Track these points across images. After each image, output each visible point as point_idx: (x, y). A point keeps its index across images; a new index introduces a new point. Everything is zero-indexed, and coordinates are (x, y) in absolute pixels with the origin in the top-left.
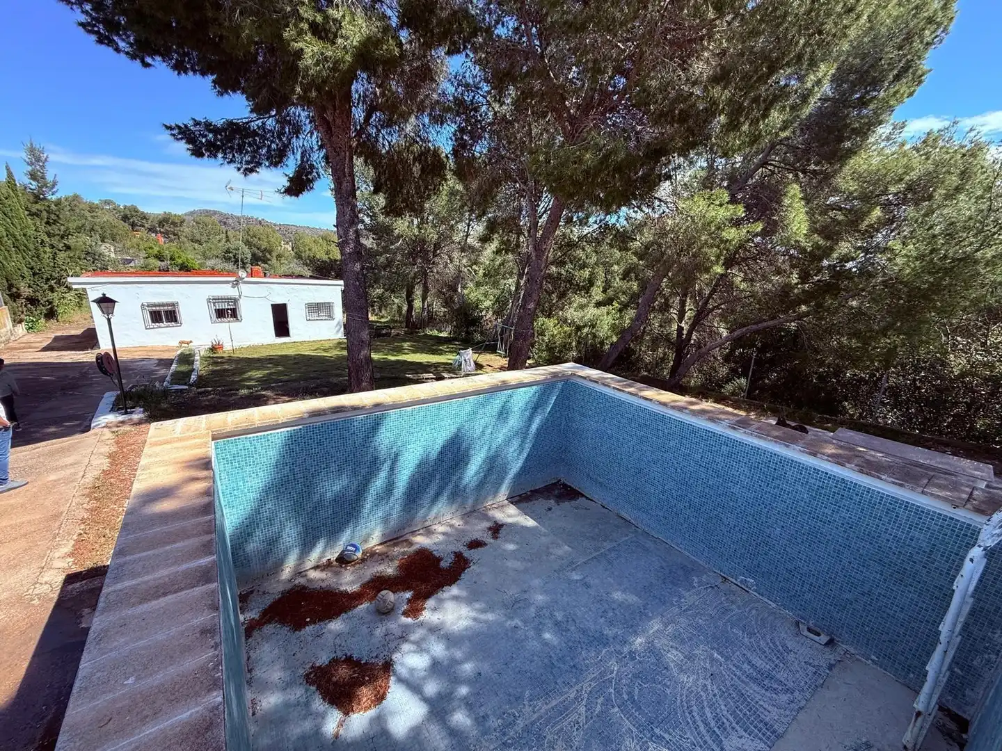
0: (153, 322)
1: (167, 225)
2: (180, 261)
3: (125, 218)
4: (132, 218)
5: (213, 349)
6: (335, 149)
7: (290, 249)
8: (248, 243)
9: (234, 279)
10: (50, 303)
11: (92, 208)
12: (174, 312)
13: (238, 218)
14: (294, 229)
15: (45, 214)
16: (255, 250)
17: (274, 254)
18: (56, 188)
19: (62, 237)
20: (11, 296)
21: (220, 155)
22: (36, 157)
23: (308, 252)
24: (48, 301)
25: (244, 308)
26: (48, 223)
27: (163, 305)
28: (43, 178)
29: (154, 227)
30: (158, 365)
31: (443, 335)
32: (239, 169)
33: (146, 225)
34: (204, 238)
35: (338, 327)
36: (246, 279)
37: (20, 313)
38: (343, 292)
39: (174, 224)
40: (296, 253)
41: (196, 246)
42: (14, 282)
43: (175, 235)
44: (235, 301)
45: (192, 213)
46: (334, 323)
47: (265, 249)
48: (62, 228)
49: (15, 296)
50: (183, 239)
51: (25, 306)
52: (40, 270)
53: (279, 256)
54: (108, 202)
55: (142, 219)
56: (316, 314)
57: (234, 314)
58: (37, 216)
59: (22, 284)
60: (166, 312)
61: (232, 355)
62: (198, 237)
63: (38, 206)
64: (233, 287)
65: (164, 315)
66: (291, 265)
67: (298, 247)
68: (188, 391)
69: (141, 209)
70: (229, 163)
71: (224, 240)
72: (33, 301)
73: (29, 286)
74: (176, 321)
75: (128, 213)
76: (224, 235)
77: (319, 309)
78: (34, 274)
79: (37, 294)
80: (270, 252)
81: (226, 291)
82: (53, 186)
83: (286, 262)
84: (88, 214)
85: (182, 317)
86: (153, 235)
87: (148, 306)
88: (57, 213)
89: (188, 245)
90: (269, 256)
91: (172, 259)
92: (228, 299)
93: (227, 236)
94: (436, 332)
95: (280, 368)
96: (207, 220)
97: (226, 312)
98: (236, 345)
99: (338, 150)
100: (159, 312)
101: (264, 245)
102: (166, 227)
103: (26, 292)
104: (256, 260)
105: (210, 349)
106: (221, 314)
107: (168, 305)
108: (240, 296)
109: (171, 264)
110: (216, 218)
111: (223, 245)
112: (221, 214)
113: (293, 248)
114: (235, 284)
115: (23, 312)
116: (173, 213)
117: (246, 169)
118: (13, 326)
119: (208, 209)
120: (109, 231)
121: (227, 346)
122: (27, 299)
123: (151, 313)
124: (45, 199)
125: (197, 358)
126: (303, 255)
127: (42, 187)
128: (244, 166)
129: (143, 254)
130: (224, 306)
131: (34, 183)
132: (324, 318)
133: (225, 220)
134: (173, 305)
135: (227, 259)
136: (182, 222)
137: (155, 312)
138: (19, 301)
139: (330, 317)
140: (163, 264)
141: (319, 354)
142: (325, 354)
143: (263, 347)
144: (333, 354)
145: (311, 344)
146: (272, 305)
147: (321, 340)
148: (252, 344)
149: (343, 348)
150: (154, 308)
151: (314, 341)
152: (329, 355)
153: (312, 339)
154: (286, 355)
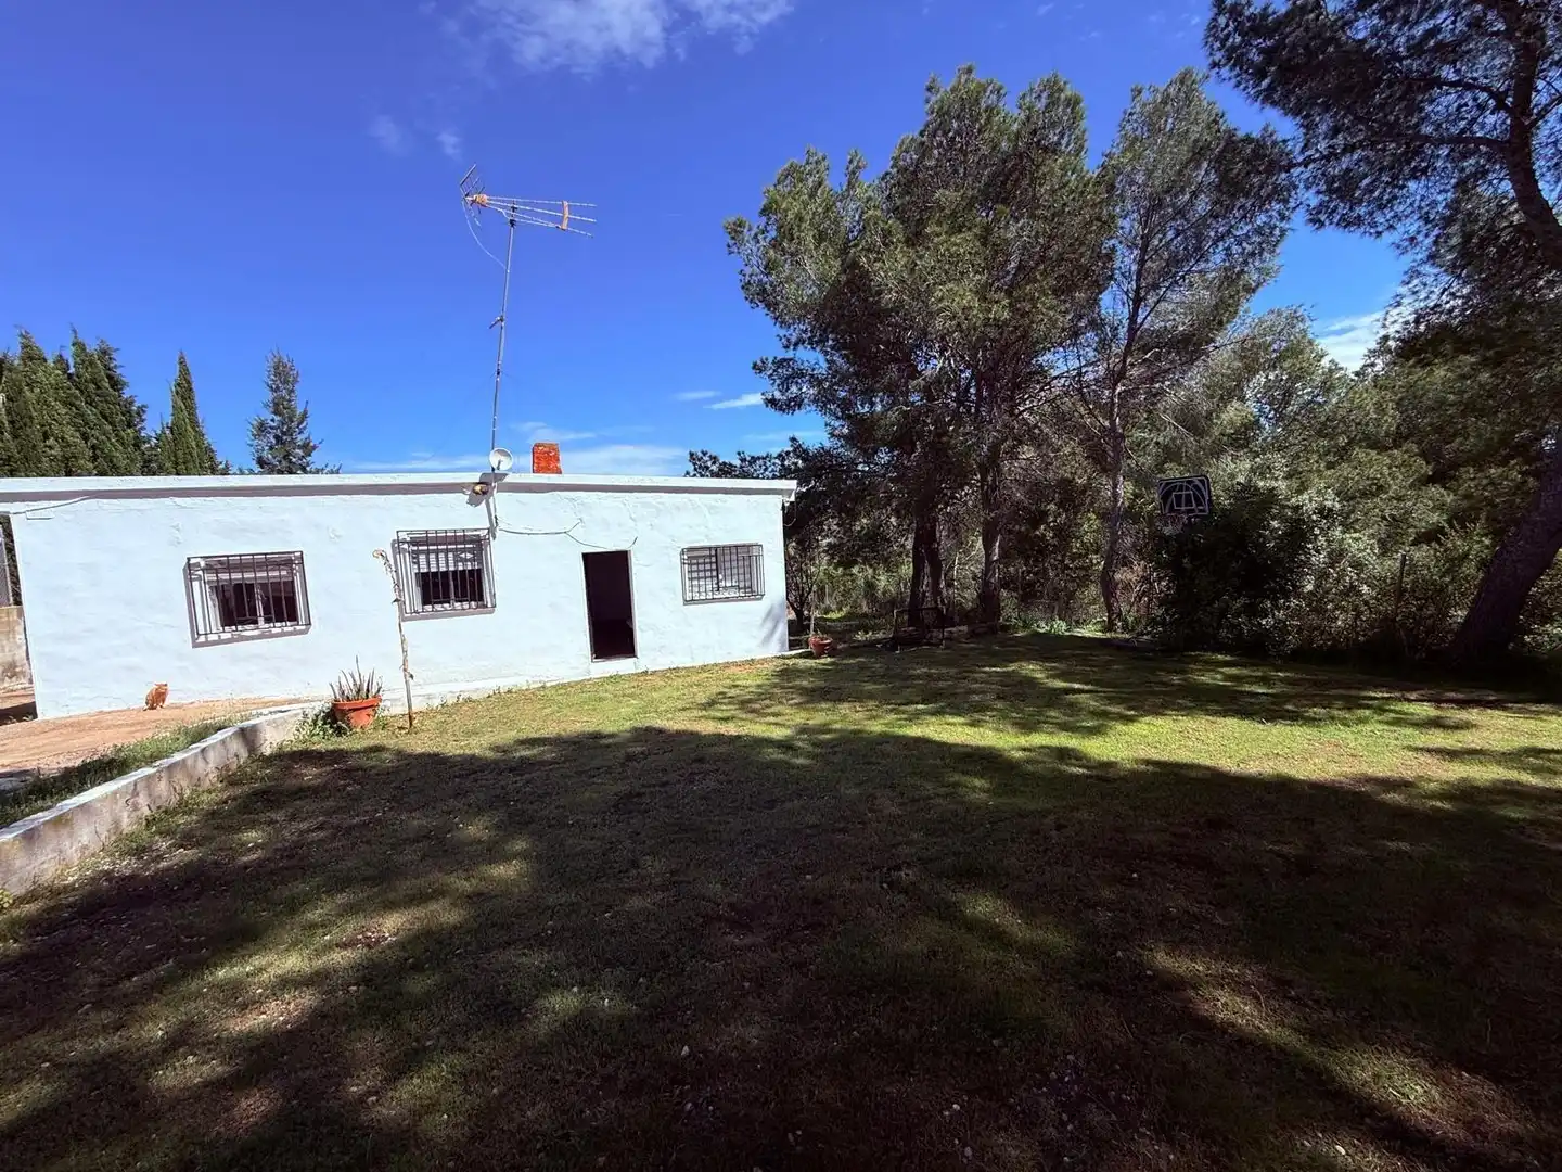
0: (225, 621)
5: (335, 717)
9: (476, 477)
12: (290, 586)
25: (504, 568)
27: (256, 564)
35: (769, 625)
36: (513, 479)
44: (478, 544)
46: (757, 609)
56: (710, 584)
57: (474, 585)
60: (263, 586)
64: (474, 502)
65: (259, 598)
74: (293, 617)
77: (720, 566)
81: (455, 515)
85: (313, 603)
87: (208, 569)
92: (457, 541)
94: (1064, 626)
100: (250, 587)
106: (433, 589)
107: (268, 562)
108: (491, 531)
114: (480, 493)
121: (393, 705)
123: (217, 590)
130: (444, 563)
132: (733, 593)
134: (288, 563)
137: (230, 587)
139: (751, 592)
141: (731, 729)
142: (758, 729)
143: (539, 696)
144: (778, 725)
145: (695, 679)
146: (586, 556)
147: (727, 665)
148: (505, 684)
149: (814, 696)
150: (224, 576)
151: (704, 668)
152: (778, 733)
153: (698, 663)
154: (597, 736)
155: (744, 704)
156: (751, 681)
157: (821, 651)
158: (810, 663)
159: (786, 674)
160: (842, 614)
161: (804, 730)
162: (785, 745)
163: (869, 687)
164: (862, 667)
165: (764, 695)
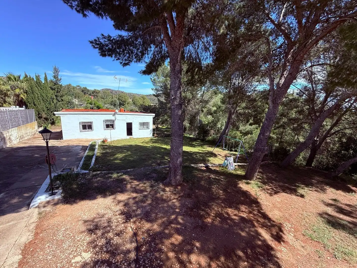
0: (83, 129)
1: (95, 93)
2: (97, 105)
3: (83, 91)
4: (85, 91)
5: (103, 142)
6: (173, 48)
7: (131, 101)
8: (119, 99)
9: (114, 113)
10: (53, 119)
11: (74, 88)
12: (91, 125)
13: (116, 91)
14: (132, 94)
15: (56, 89)
16: (120, 101)
17: (126, 103)
18: (61, 80)
19: (61, 97)
20: (39, 117)
21: (113, 56)
22: (56, 71)
23: (137, 102)
24: (52, 119)
25: (116, 124)
26: (57, 92)
27: (87, 123)
28: (57, 77)
29: (91, 94)
30: (82, 149)
31: (191, 136)
32: (121, 63)
33: (89, 93)
34: (105, 97)
35: (151, 132)
36: (118, 113)
37: (41, 123)
38: (154, 118)
39: (97, 93)
40: (133, 102)
41: (103, 100)
42: (40, 112)
43: (97, 96)
44: (113, 121)
45: (103, 90)
46: (149, 130)
47: (124, 101)
48: (61, 94)
49: (40, 118)
50: (99, 97)
51: (44, 121)
52: (50, 108)
53: (128, 103)
54: (78, 86)
55: (88, 91)
56: (143, 127)
57: (112, 126)
58: (54, 90)
59: (43, 113)
60: (88, 125)
61: (111, 144)
62: (103, 97)
63: (55, 87)
64: (113, 116)
65: (87, 126)
66: (132, 106)
67: (134, 100)
68: (88, 174)
69: (88, 88)
70: (117, 60)
71: (111, 98)
72: (46, 119)
73: (46, 114)
74: (91, 129)
75: (84, 89)
76: (111, 97)
77: (144, 125)
78: (48, 110)
79: (48, 117)
80: (125, 102)
81: (110, 117)
82: (60, 80)
83: (130, 105)
84: (72, 90)
85: (94, 127)
86: (90, 96)
87: (82, 123)
88: (60, 89)
89: (100, 100)
90: (125, 103)
91: (95, 104)
92: (111, 120)
93: (112, 97)
94: (189, 135)
95: (129, 153)
96: (107, 92)
97: (110, 125)
98: (112, 140)
99: (175, 48)
100: (86, 125)
101: (123, 99)
102: (94, 94)
103: (44, 116)
104: (121, 104)
105: (103, 141)
106: (108, 126)
107: (89, 123)
108: (115, 120)
109: (94, 106)
110: (109, 91)
111: (110, 100)
112: (111, 90)
113: (132, 101)
114: (114, 115)
115: (42, 123)
116: (97, 89)
117: (125, 63)
118: (38, 128)
119: (107, 88)
120: (77, 95)
121: (109, 140)
122: (44, 118)
123: (83, 126)
124: (57, 84)
125: (97, 147)
126: (136, 103)
127: (57, 80)
128: (124, 62)
129: (86, 103)
130: (109, 123)
131: (54, 79)
132: (145, 128)
133: (112, 91)
134: (91, 123)
135: (112, 104)
136: (99, 92)
137: (84, 125)
138: (41, 119)
139: (148, 128)
140: (92, 106)
141: (144, 145)
142: (147, 145)
143: (122, 140)
144: (150, 145)
145: (140, 139)
146: (127, 123)
147: (144, 138)
148: (118, 139)
149: (154, 142)
150: (84, 124)
151: (141, 138)
152: (149, 146)
153: (140, 137)
154: (132, 145)
155: (146, 143)
156: (147, 140)
157: (156, 137)
158: (155, 138)
159: (151, 139)
160: (165, 127)
161: (151, 146)
162: (149, 147)
163: (160, 142)
164: (160, 139)
165: (148, 142)
